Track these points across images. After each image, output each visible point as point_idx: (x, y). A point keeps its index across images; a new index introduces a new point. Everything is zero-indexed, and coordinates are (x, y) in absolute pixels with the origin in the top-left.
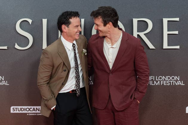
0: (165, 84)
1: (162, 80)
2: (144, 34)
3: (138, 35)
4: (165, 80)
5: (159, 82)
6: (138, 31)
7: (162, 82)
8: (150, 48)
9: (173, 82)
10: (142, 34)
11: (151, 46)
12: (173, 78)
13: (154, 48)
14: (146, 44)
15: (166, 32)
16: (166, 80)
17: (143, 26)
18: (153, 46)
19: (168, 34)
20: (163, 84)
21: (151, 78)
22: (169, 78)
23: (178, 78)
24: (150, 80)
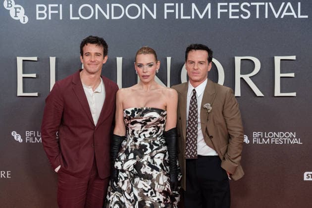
1: (273, 137)
2: (250, 77)
3: (242, 78)
4: (276, 137)
6: (241, 73)
7: (273, 140)
8: (258, 95)
9: (287, 140)
10: (247, 78)
11: (259, 93)
12: (287, 135)
13: (263, 95)
14: (252, 90)
15: (278, 75)
16: (278, 137)
17: (247, 67)
18: (260, 92)
19: (281, 77)
20: (274, 142)
21: (258, 135)
22: (282, 135)
23: (294, 134)
24: (257, 138)
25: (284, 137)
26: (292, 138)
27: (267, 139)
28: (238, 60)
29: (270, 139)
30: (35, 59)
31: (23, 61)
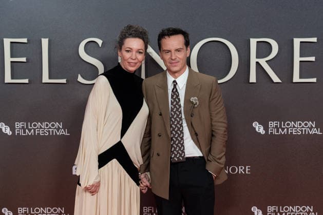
0: (294, 133)
1: (291, 127)
2: (266, 61)
3: (257, 63)
4: (294, 127)
5: (286, 129)
6: (257, 57)
7: (291, 130)
8: (275, 81)
9: (305, 130)
10: (263, 62)
11: (276, 79)
12: (306, 124)
13: (280, 81)
14: (269, 76)
15: (297, 59)
16: (296, 126)
17: (264, 49)
18: (278, 78)
19: (300, 61)
20: (291, 133)
21: (275, 125)
22: (300, 124)
23: (313, 124)
24: (273, 128)
25: (303, 127)
26: (311, 128)
27: (284, 129)
28: (253, 42)
29: (288, 129)
30: (25, 40)
31: (11, 43)
